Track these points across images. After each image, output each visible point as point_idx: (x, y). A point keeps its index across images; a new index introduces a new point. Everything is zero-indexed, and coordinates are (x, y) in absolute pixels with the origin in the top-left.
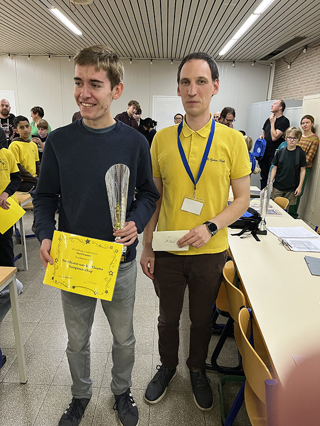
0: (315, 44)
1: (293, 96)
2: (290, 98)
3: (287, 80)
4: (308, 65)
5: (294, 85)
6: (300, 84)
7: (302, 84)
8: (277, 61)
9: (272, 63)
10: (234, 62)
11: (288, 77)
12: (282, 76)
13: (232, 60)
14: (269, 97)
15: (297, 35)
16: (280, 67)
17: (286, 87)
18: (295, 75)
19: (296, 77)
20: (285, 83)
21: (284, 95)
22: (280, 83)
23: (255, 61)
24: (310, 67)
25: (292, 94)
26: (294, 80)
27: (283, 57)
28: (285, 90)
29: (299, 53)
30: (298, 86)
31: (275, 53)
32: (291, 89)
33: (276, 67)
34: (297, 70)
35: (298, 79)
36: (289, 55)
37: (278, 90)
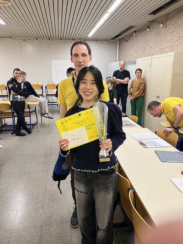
0: (140, 30)
1: (130, 59)
2: (129, 60)
3: (126, 50)
4: (137, 41)
5: (130, 53)
6: (133, 52)
7: (134, 52)
8: (119, 40)
9: (117, 41)
10: (96, 40)
11: (126, 49)
12: (123, 48)
13: (95, 39)
14: (117, 60)
15: (130, 25)
16: (121, 43)
17: (126, 54)
18: (130, 47)
19: (131, 49)
20: (125, 52)
21: (125, 59)
22: (122, 52)
23: (108, 40)
24: (138, 43)
25: (129, 58)
26: (130, 50)
27: (123, 38)
28: (125, 56)
29: (131, 35)
30: (132, 53)
31: (118, 35)
32: (128, 55)
33: (119, 43)
34: (131, 44)
35: (132, 50)
36: (126, 36)
37: (122, 56)
